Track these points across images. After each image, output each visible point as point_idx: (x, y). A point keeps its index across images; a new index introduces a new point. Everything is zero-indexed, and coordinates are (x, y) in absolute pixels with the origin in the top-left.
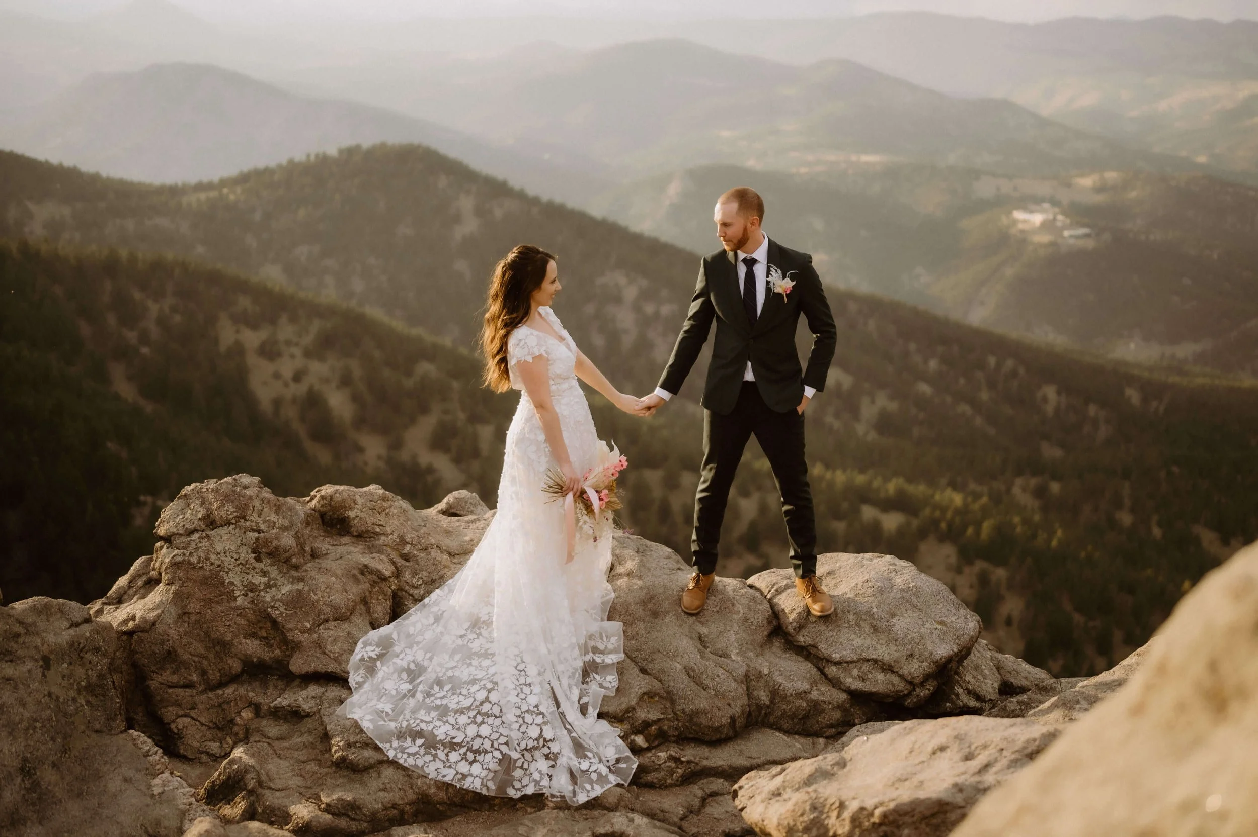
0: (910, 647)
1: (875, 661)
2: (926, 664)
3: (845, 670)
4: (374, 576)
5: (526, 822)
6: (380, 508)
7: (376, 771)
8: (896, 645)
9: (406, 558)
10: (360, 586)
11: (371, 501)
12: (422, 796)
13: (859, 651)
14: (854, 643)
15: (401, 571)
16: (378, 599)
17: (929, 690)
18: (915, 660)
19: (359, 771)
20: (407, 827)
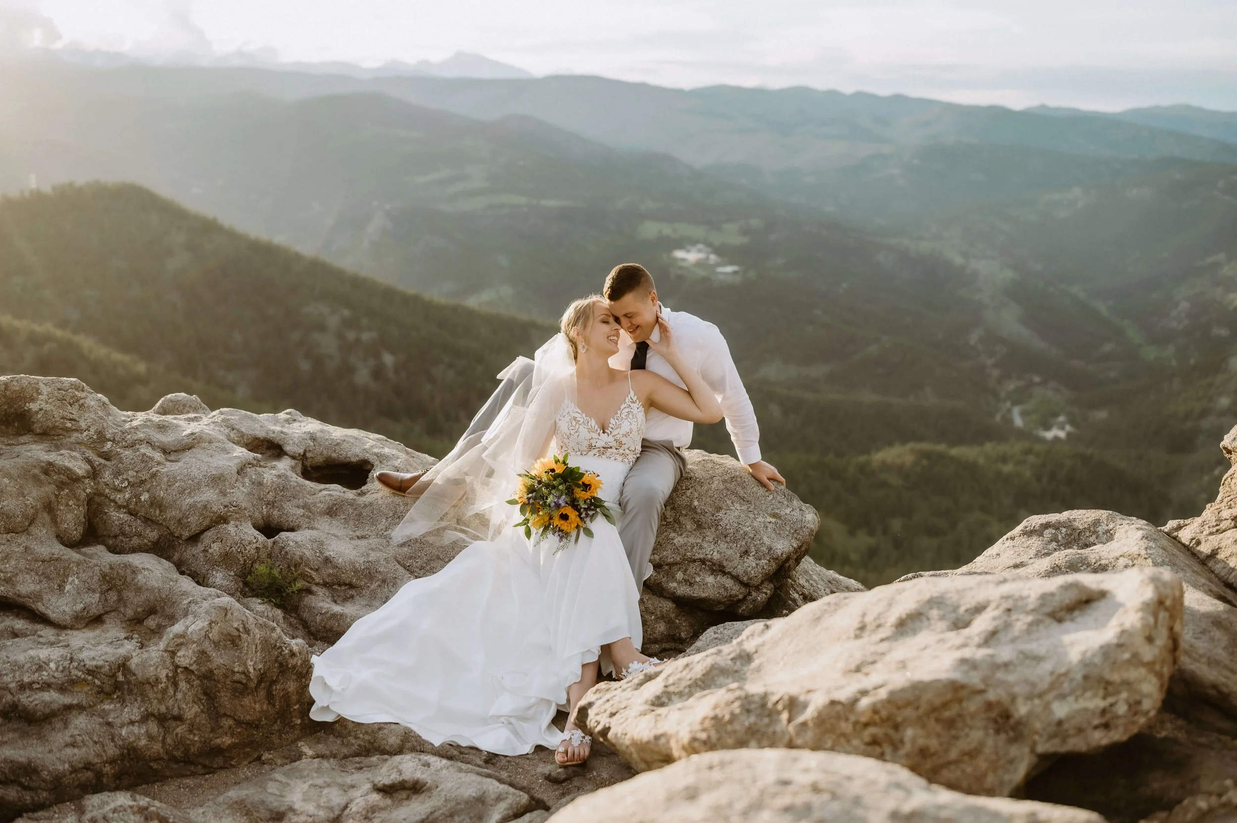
0: (744, 543)
1: (703, 561)
2: (764, 561)
3: (667, 573)
4: (62, 476)
5: (278, 776)
6: (72, 397)
7: (62, 719)
8: (727, 542)
9: (107, 456)
10: (42, 489)
11: (59, 389)
12: (129, 750)
13: (682, 551)
14: (675, 541)
15: (100, 470)
16: (67, 505)
17: (766, 594)
18: (751, 558)
19: (36, 721)
20: (107, 793)
